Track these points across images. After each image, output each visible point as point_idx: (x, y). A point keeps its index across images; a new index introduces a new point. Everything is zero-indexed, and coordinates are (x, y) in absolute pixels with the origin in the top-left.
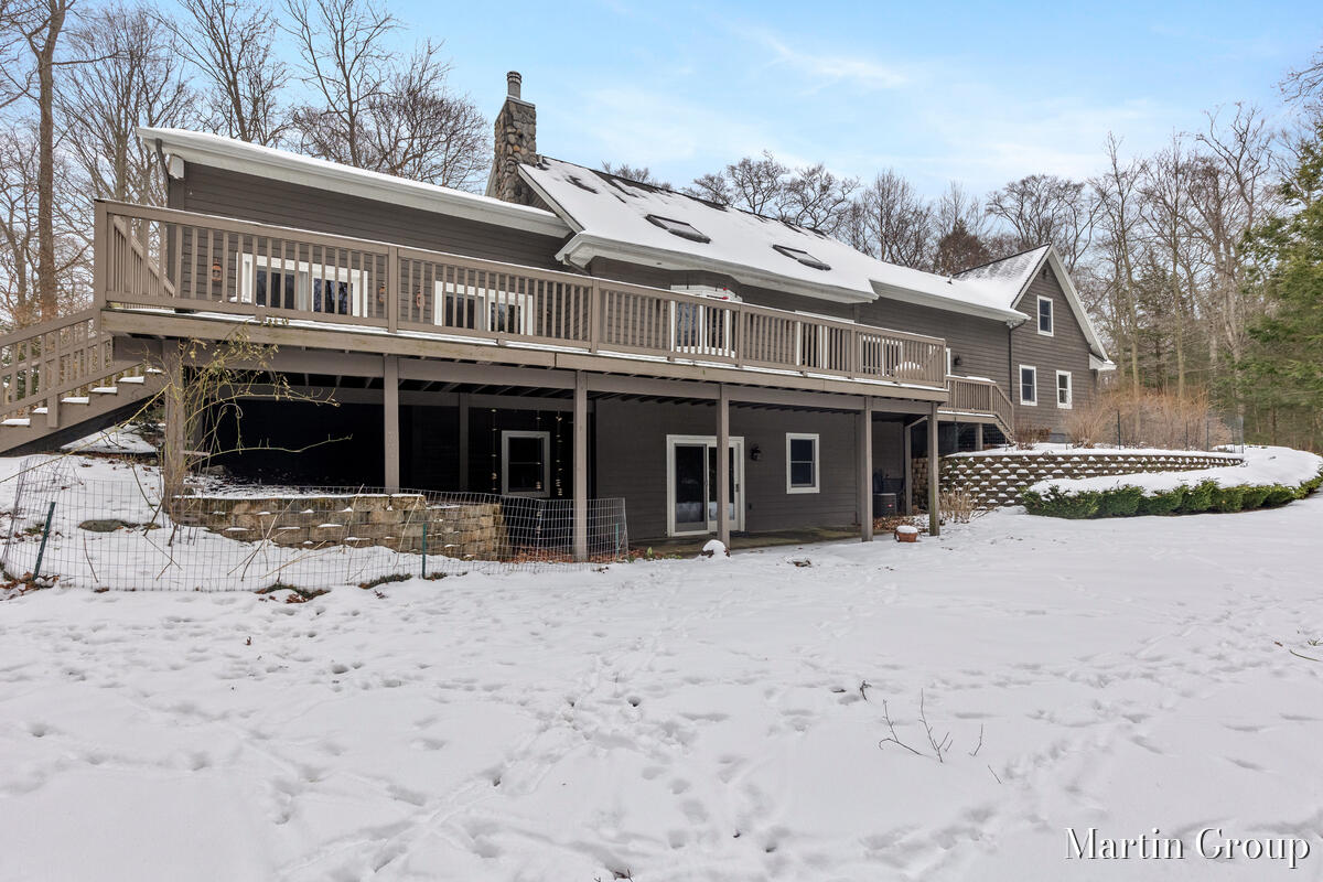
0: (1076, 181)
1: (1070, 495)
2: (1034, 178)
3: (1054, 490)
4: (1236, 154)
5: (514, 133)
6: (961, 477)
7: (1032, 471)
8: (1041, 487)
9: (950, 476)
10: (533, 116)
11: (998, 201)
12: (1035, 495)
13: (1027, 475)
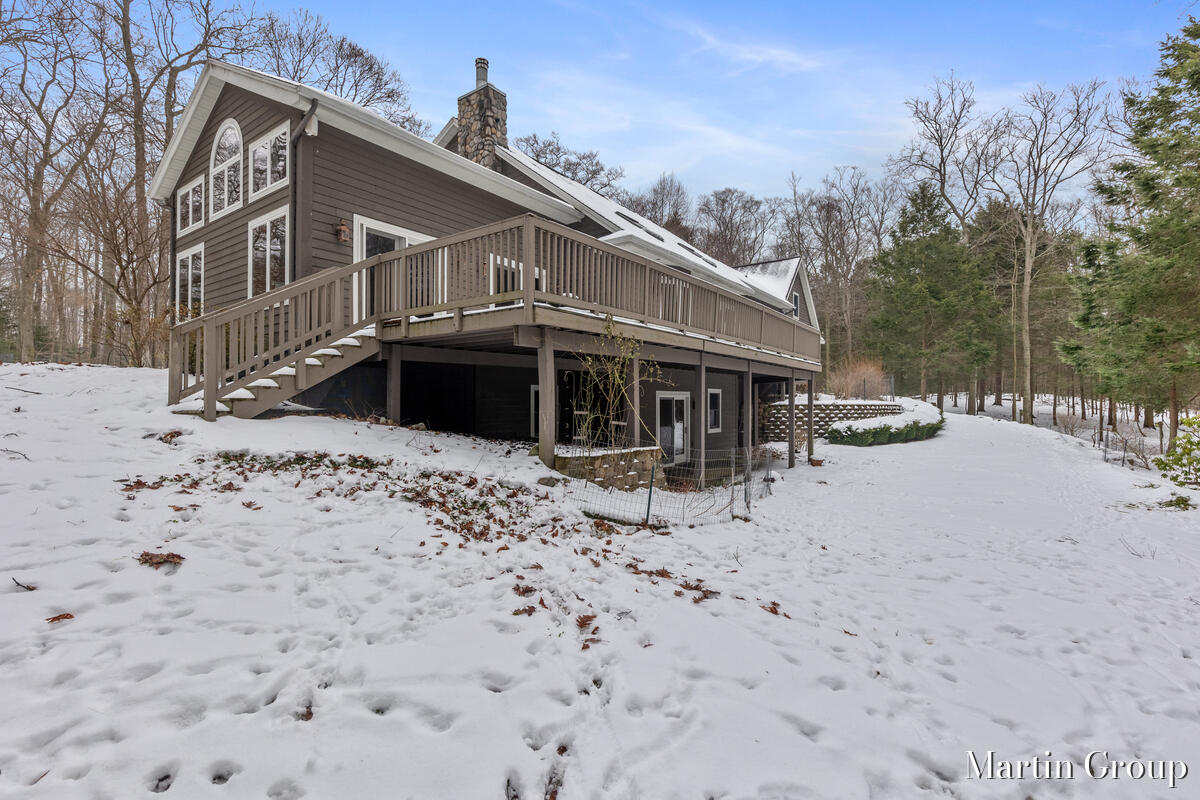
0: (756, 199)
1: (859, 431)
2: (730, 191)
3: (849, 428)
4: (852, 201)
5: (492, 117)
6: (783, 419)
7: (827, 415)
8: (840, 426)
9: (776, 418)
10: (505, 104)
11: (707, 204)
12: (837, 431)
13: (825, 418)
